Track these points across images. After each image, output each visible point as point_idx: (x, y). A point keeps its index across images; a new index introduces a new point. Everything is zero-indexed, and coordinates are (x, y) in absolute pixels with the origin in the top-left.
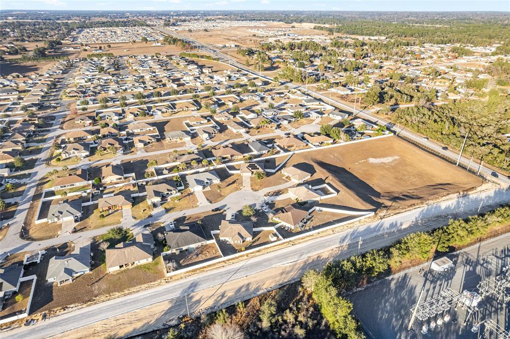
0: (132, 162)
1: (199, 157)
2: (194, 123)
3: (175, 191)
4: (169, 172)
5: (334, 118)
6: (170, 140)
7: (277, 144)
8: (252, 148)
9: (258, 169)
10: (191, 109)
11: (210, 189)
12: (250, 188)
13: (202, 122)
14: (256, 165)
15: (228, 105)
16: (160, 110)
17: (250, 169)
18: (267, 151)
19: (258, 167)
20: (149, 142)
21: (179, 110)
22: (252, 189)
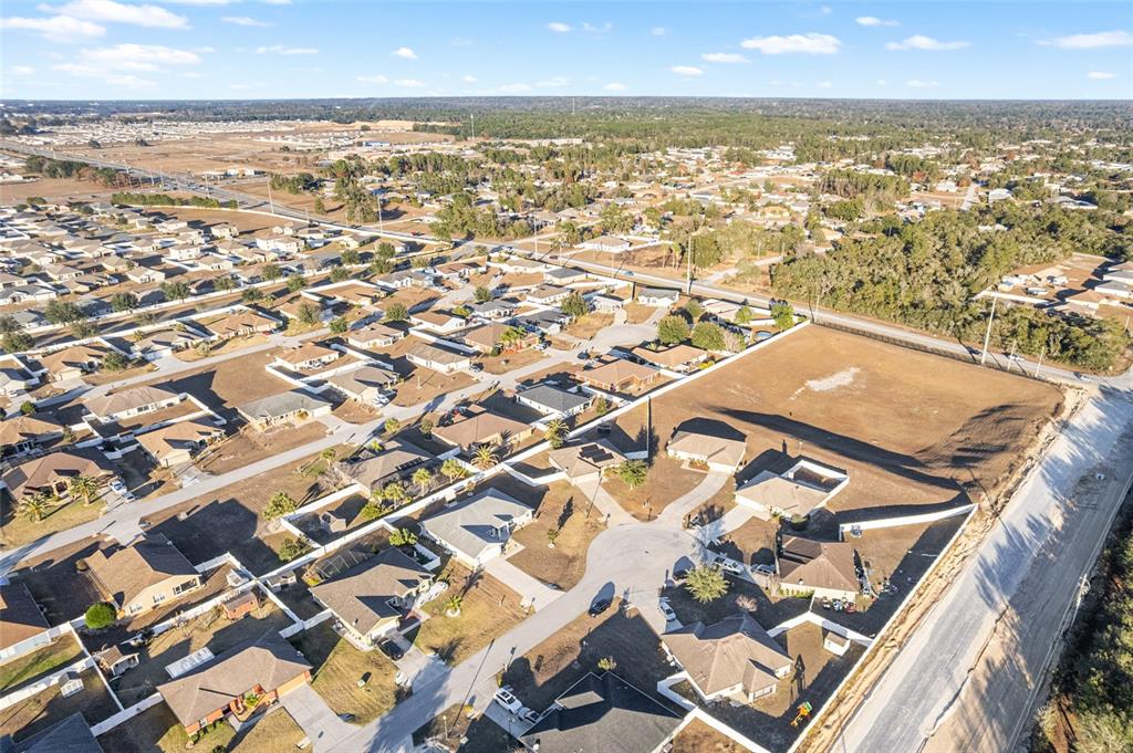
0: (183, 516)
1: (417, 457)
2: (302, 364)
3: (426, 582)
4: (348, 523)
5: (651, 304)
6: (267, 423)
7: (588, 383)
8: (534, 405)
9: (610, 456)
10: (260, 329)
11: (521, 547)
12: (626, 517)
13: (325, 359)
14: (600, 447)
15: (360, 307)
16: (168, 344)
17: (590, 460)
18: (582, 406)
19: (607, 451)
20: (202, 443)
21: (225, 337)
22: (634, 516)
